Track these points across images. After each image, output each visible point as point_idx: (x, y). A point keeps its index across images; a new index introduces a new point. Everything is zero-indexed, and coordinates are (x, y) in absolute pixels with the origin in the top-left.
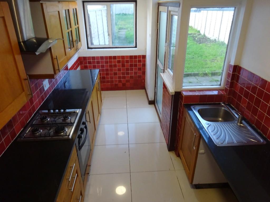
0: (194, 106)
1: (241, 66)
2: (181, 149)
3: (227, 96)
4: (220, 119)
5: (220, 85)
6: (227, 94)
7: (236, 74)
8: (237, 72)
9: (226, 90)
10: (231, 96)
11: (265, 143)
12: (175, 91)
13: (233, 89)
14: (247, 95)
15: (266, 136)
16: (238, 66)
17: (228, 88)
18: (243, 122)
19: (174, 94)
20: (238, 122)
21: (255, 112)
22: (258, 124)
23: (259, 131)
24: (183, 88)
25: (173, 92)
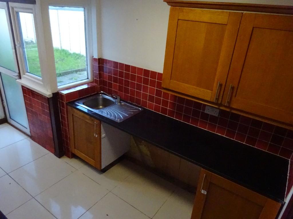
0: (77, 102)
1: (104, 58)
2: (75, 148)
3: (99, 86)
4: (101, 107)
5: (88, 78)
6: (98, 85)
7: (101, 66)
8: (101, 63)
9: (96, 81)
10: (101, 86)
11: (143, 109)
12: (52, 93)
13: (101, 79)
14: (116, 80)
15: (140, 105)
16: (101, 58)
17: (98, 79)
18: (121, 102)
19: (52, 96)
20: (118, 103)
21: (126, 91)
22: (132, 99)
23: (134, 104)
24: (59, 87)
25: (51, 94)
